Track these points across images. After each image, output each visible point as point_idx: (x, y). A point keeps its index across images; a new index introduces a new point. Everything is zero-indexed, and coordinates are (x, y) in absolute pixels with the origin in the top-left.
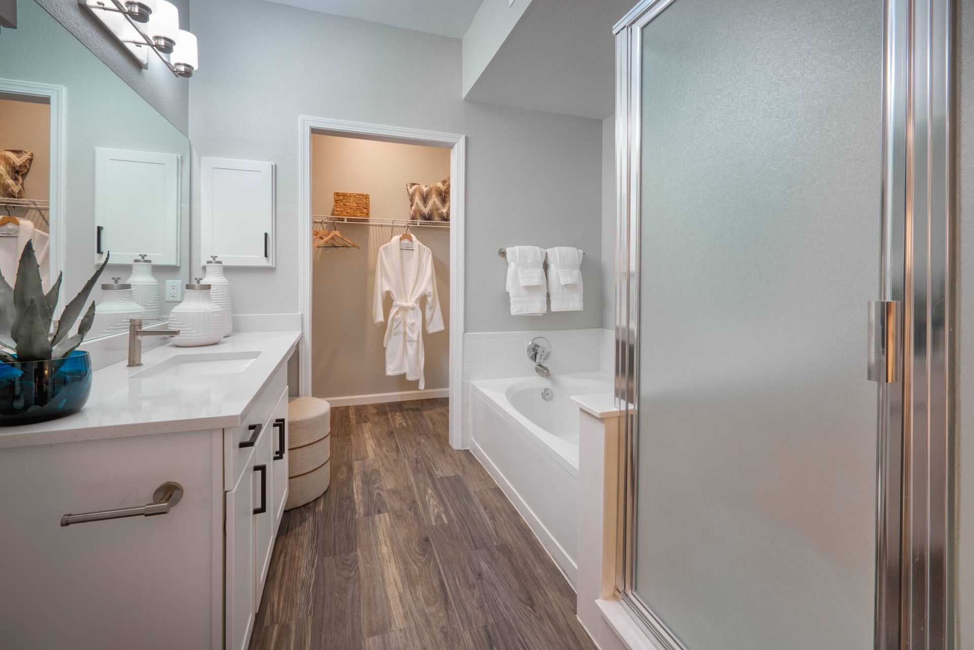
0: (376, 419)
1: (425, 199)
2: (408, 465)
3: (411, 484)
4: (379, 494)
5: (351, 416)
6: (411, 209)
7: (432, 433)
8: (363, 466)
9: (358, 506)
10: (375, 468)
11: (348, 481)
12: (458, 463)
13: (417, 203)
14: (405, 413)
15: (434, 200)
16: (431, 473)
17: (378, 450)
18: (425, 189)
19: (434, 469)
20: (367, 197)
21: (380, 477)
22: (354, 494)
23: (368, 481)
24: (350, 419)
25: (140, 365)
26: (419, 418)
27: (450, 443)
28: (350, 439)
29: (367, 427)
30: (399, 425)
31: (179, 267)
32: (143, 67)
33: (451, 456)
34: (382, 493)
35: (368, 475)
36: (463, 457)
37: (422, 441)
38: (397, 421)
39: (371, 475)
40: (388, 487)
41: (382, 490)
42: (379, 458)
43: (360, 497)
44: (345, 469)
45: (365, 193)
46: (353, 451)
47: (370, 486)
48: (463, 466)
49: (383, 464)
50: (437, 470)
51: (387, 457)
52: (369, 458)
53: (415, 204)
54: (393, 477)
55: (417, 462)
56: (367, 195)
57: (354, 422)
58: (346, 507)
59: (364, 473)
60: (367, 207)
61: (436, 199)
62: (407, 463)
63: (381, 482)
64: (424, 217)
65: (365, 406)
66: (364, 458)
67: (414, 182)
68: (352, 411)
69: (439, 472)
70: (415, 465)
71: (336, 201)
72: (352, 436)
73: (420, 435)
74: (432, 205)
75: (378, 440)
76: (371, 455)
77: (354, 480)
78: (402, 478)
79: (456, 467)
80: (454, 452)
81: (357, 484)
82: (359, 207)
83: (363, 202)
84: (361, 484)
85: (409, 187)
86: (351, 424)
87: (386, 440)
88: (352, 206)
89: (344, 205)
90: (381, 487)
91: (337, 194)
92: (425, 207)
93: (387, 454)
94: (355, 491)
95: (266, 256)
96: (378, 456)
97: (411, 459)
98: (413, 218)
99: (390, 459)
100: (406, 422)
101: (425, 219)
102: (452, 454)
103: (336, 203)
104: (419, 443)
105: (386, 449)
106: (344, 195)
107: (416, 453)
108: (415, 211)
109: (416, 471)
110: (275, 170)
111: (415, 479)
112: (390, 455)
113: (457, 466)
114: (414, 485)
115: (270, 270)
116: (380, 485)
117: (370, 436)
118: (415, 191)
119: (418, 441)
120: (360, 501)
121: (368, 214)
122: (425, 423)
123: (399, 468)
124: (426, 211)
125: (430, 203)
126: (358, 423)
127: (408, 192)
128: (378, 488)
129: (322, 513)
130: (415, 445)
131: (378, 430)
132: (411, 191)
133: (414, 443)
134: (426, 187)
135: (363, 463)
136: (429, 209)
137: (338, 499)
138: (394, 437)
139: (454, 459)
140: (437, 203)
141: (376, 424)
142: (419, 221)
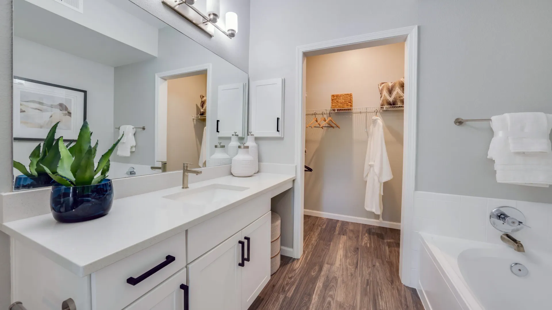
0: (351, 235)
1: (390, 91)
2: (360, 284)
3: (356, 305)
4: (329, 303)
5: (337, 228)
6: (381, 100)
7: (387, 260)
8: (329, 271)
9: (311, 307)
10: (336, 275)
11: (314, 280)
12: (403, 301)
13: (385, 95)
14: (372, 236)
15: (397, 90)
16: (375, 300)
17: (344, 259)
18: (390, 85)
19: (379, 297)
20: (350, 95)
21: (336, 286)
22: (314, 293)
23: (326, 286)
24: (336, 230)
25: (187, 187)
26: (381, 243)
27: (400, 275)
28: (330, 245)
29: (344, 238)
30: (365, 244)
31: (244, 138)
32: (212, 36)
33: (398, 290)
34: (332, 302)
35: (329, 280)
36: (409, 295)
37: (377, 264)
38: (364, 240)
39: (331, 280)
40: (338, 299)
41: (333, 299)
42: (341, 268)
43: (317, 298)
44: (317, 268)
45: (349, 93)
46: (328, 255)
47: (327, 292)
48: (407, 307)
49: (342, 275)
50: (382, 299)
51: (347, 270)
52: (335, 265)
53: (383, 96)
54: (345, 290)
55: (368, 284)
56: (351, 94)
57: (337, 232)
58: (304, 303)
59: (327, 277)
60: (351, 102)
61: (399, 90)
62: (360, 281)
63: (336, 291)
64: (389, 104)
65: (348, 223)
66: (332, 264)
67: (383, 82)
68: (339, 225)
69: (383, 303)
70: (365, 286)
71: (332, 100)
72: (332, 243)
73: (377, 258)
74: (396, 94)
75: (346, 252)
76: (338, 263)
77: (319, 280)
78: (351, 294)
79: (399, 305)
80: (401, 286)
81: (320, 284)
82: (346, 102)
83: (349, 98)
84: (321, 286)
85: (379, 86)
86: (335, 234)
87: (352, 254)
88: (341, 102)
89: (337, 102)
90: (333, 297)
91: (333, 96)
92: (391, 97)
93: (348, 266)
94: (315, 291)
95: (278, 131)
96: (341, 266)
97: (364, 278)
98: (382, 105)
99: (348, 272)
100: (370, 244)
101: (391, 105)
102: (399, 288)
103: (332, 101)
104: (374, 266)
105: (349, 262)
106: (337, 96)
107: (370, 274)
108: (383, 101)
109: (365, 293)
110: (284, 82)
111: (362, 301)
112: (350, 269)
113: (401, 304)
114: (359, 307)
115: (281, 139)
116: (333, 294)
117: (343, 247)
118: (383, 87)
119: (374, 264)
120: (315, 303)
121: (351, 106)
122: (383, 249)
123: (352, 284)
124: (391, 99)
125: (394, 94)
126: (339, 234)
127: (379, 89)
128: (331, 296)
129: (289, 299)
130: (371, 266)
131: (349, 243)
132: (381, 88)
133: (370, 265)
134: (392, 83)
135: (330, 267)
136: (393, 98)
137: (303, 292)
138: (357, 253)
139: (400, 294)
140: (399, 93)
141: (350, 238)
142: (386, 107)
